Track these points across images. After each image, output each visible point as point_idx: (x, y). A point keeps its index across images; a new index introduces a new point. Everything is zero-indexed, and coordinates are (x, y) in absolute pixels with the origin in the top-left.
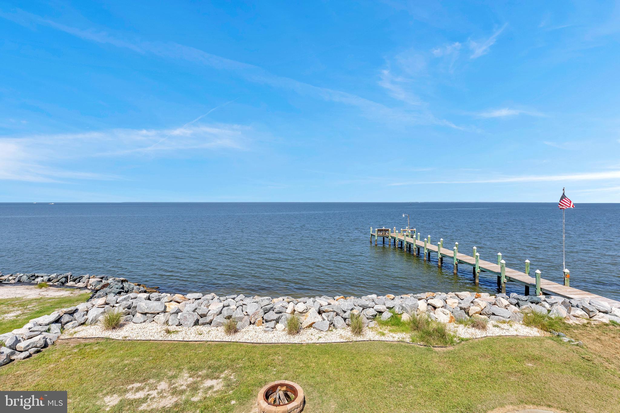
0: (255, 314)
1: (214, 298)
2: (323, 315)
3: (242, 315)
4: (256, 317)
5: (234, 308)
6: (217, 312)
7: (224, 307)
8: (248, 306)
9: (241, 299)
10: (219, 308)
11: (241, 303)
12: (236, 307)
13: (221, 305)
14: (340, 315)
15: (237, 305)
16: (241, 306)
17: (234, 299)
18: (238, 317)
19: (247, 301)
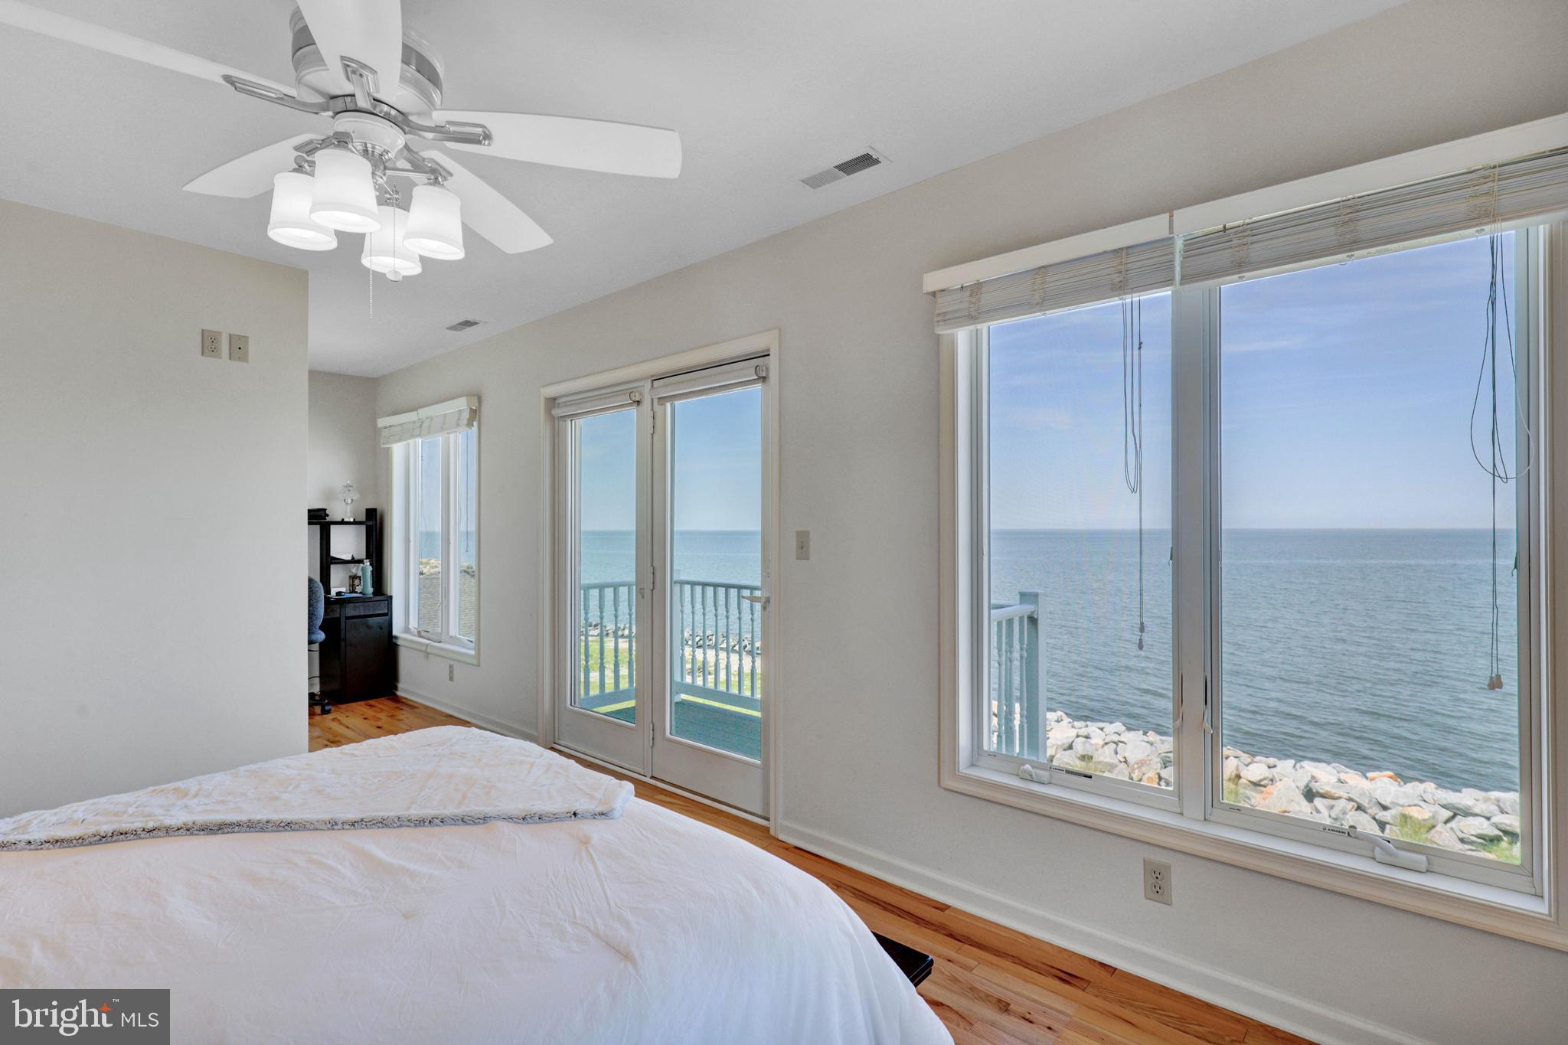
0: (1141, 763)
1: (1062, 720)
2: (1318, 801)
3: (1115, 761)
4: (1144, 769)
5: (1097, 744)
6: (1064, 744)
7: (1078, 736)
8: (1129, 747)
9: (1116, 731)
10: (1068, 738)
11: (1116, 738)
12: (1102, 743)
13: (1074, 732)
14: (1368, 811)
15: (1107, 741)
16: (1115, 743)
17: (1102, 729)
18: (1106, 763)
19: (1128, 736)
